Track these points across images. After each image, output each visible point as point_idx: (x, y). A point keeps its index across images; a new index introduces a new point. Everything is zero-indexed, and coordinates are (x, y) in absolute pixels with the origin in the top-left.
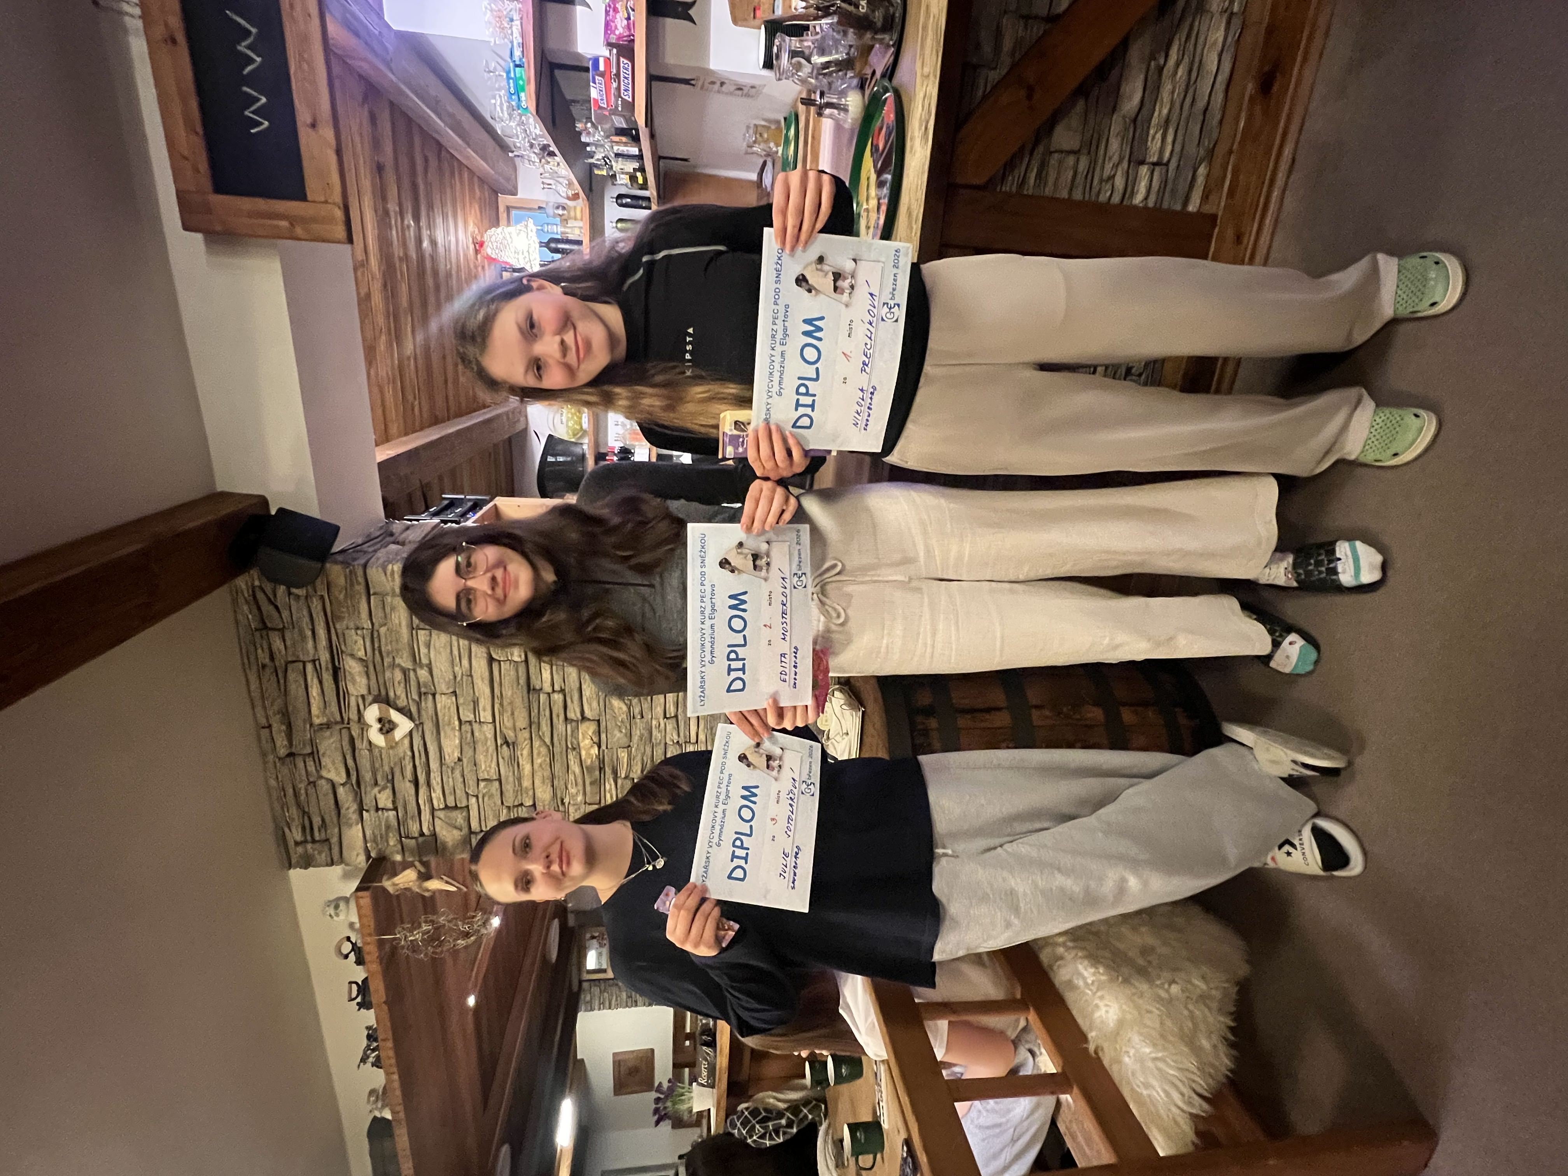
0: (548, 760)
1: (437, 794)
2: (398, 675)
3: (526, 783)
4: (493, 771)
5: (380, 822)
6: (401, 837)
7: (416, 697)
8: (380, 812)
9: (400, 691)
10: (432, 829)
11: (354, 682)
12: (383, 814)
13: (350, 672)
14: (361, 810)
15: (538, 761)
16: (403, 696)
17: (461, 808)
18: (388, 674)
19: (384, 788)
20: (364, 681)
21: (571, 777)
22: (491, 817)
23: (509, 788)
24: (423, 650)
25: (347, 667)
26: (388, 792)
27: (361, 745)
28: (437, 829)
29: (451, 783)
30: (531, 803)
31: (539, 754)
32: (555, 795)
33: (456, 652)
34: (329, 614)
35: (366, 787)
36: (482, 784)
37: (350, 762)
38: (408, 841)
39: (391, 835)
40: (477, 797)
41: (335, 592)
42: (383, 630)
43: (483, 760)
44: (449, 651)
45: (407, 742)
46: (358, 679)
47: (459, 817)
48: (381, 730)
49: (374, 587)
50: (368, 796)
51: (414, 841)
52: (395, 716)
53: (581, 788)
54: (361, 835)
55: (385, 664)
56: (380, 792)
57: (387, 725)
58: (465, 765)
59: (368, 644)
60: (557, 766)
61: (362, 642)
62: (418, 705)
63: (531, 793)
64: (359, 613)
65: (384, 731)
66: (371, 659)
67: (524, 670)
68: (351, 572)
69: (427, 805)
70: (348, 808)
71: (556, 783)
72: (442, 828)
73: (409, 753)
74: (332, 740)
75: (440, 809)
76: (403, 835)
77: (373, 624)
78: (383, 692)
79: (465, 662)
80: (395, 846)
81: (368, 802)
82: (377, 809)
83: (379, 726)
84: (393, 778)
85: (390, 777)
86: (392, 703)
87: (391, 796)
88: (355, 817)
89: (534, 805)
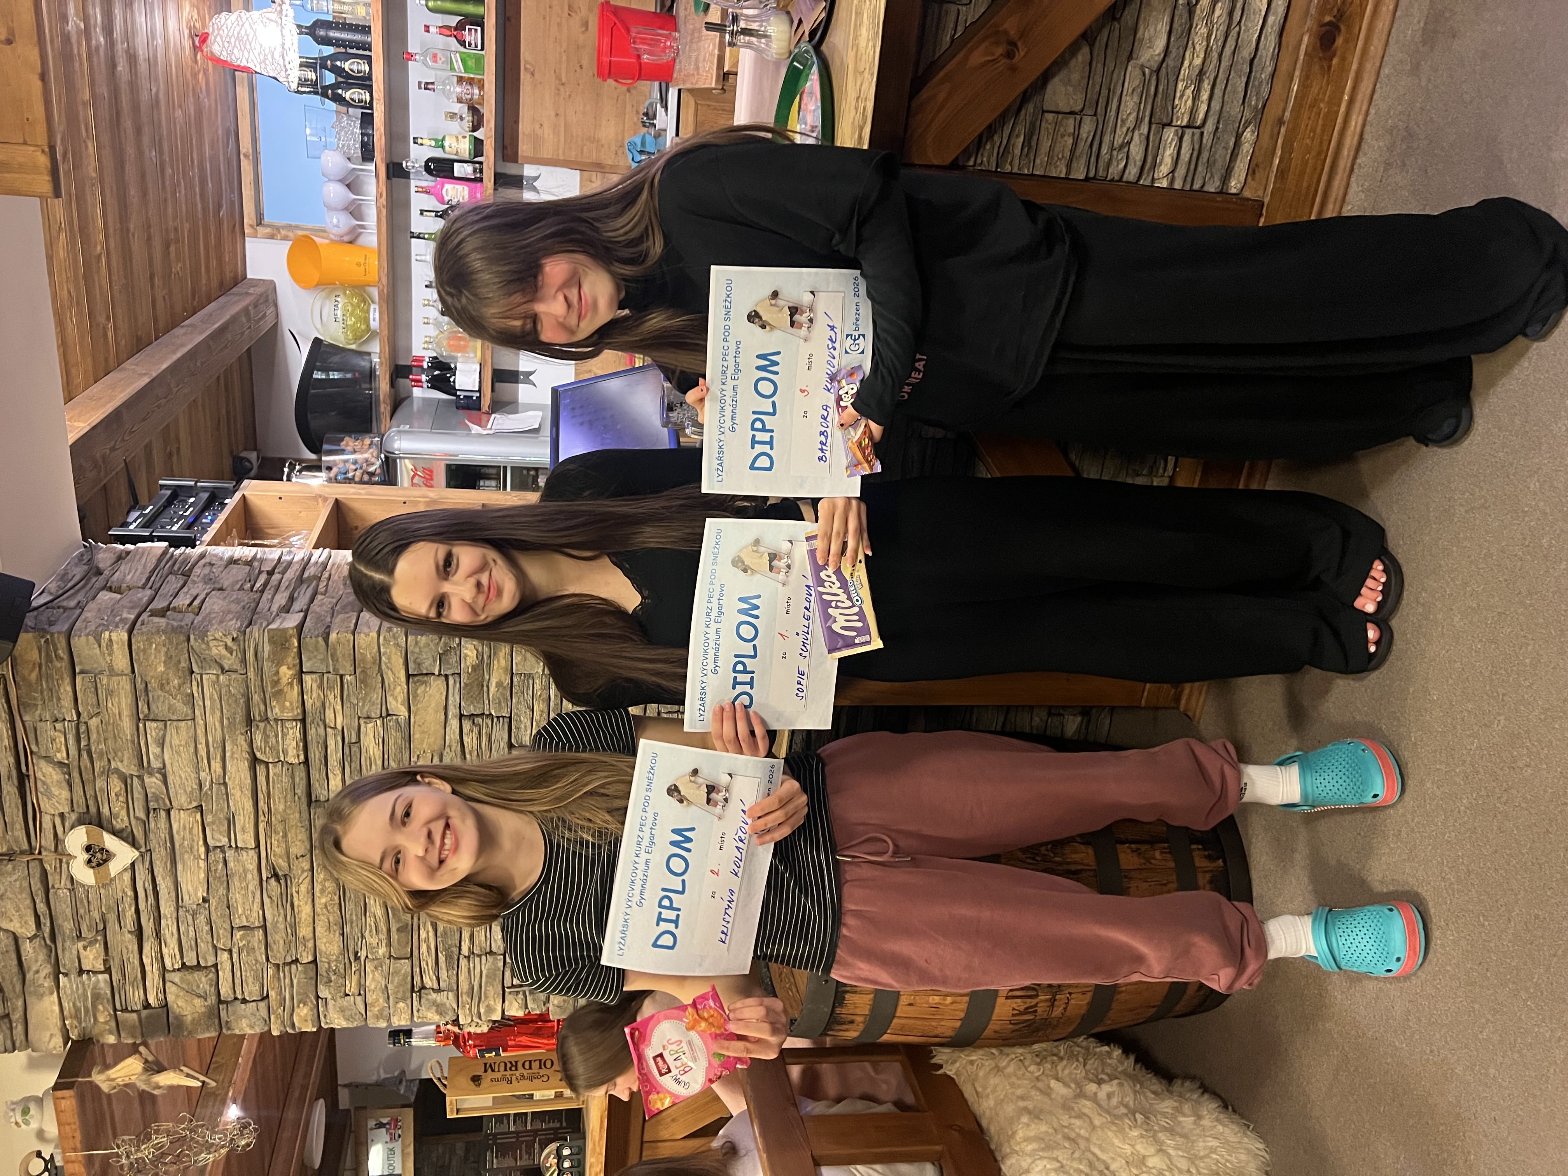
0: (336, 898)
1: (170, 950)
2: (116, 785)
3: (304, 931)
4: (255, 915)
5: (84, 990)
6: (115, 1010)
7: (141, 815)
8: (85, 976)
9: (118, 807)
10: (161, 997)
11: (50, 796)
12: (89, 979)
13: (44, 783)
14: (57, 973)
15: (321, 901)
16: (123, 813)
17: (206, 967)
18: (100, 783)
19: (92, 943)
20: (65, 794)
21: (370, 921)
22: (250, 980)
23: (278, 938)
24: (154, 749)
25: (39, 775)
26: (99, 947)
27: (58, 883)
28: (170, 998)
29: (192, 933)
30: (310, 958)
31: (322, 891)
32: (346, 946)
33: (203, 752)
34: (14, 702)
35: (64, 941)
36: (238, 935)
37: (41, 907)
38: (127, 1015)
39: (100, 1007)
40: (230, 952)
41: (23, 670)
42: (94, 722)
43: (240, 901)
44: (192, 750)
45: (127, 877)
46: (55, 791)
47: (203, 981)
48: (89, 861)
49: (81, 663)
50: (67, 954)
51: (135, 1015)
52: (110, 842)
53: (383, 936)
54: (56, 1008)
55: (97, 770)
56: (85, 948)
57: (99, 855)
58: (213, 909)
59: (71, 741)
60: (350, 907)
61: (63, 740)
62: (145, 824)
63: (310, 944)
64: (59, 699)
65: (94, 864)
66: (76, 763)
67: (303, 775)
68: (47, 641)
69: (155, 965)
70: (37, 972)
71: (347, 929)
72: (177, 996)
73: (130, 893)
74: (15, 877)
75: (174, 970)
76: (118, 1006)
77: (79, 714)
78: (93, 810)
79: (216, 766)
80: (106, 1023)
81: (67, 960)
82: (81, 972)
83: (86, 856)
84: (105, 928)
85: (101, 927)
86: (105, 824)
87: (103, 953)
88: (48, 983)
89: (315, 961)
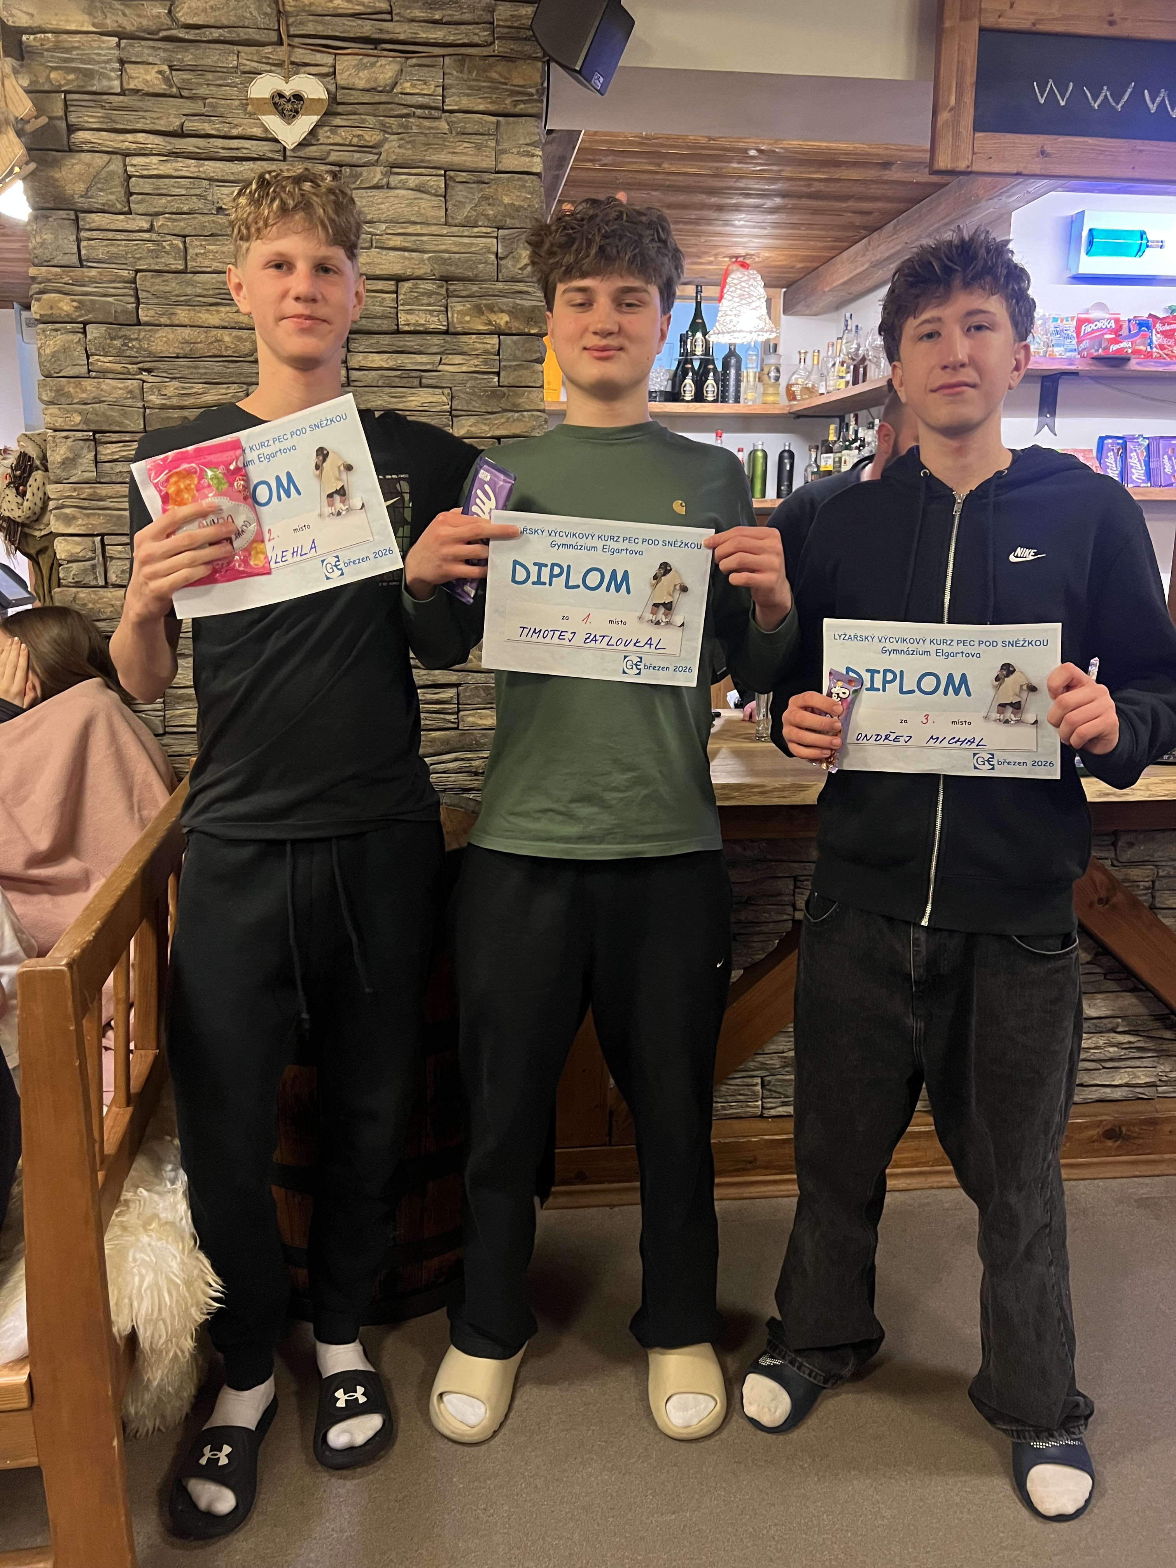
0: (229, 353)
1: (155, 164)
2: (371, 137)
3: (183, 315)
4: (207, 263)
5: (99, 62)
6: (66, 92)
7: (333, 157)
8: (117, 65)
9: (344, 135)
10: (85, 147)
11: (360, 67)
12: (113, 70)
13: (373, 65)
14: (121, 35)
15: (227, 337)
16: (338, 140)
17: (128, 202)
18: (371, 120)
19: (167, 80)
20: (361, 84)
21: (198, 388)
22: (113, 250)
23: (172, 285)
24: (413, 181)
25: (383, 61)
26: (162, 87)
27: (247, 57)
28: (86, 157)
29: (177, 191)
30: (143, 319)
31: (239, 339)
32: (162, 359)
33: (411, 229)
34: (463, 50)
35: (165, 50)
36: (178, 242)
37: (216, 34)
38: (61, 105)
39: (72, 77)
40: (151, 230)
41: (501, 67)
42: (443, 125)
43: (225, 249)
44: (413, 219)
45: (257, 131)
46: (364, 74)
47: (113, 196)
48: (281, 96)
49: (508, 124)
50: (150, 51)
51: (61, 113)
52: (306, 123)
53: (175, 401)
54: (73, 27)
55: (387, 120)
56: (160, 72)
57: (289, 106)
58: (212, 218)
59: (421, 100)
60: (217, 367)
61: (425, 92)
62: (322, 160)
63: (164, 320)
64: (468, 95)
65: (277, 100)
66: (396, 100)
67: (384, 328)
68: (532, 95)
69: (134, 146)
70: (124, 14)
71: (182, 362)
72: (89, 165)
73: (235, 132)
74: (255, 13)
75: (125, 165)
76: (69, 97)
77: (451, 112)
78: (340, 108)
79: (397, 241)
80: (48, 79)
81: (139, 50)
82: (122, 62)
83: (287, 93)
84: (182, 97)
85: (185, 93)
86: (326, 118)
87: (151, 90)
88: (110, 23)
89: (139, 323)
